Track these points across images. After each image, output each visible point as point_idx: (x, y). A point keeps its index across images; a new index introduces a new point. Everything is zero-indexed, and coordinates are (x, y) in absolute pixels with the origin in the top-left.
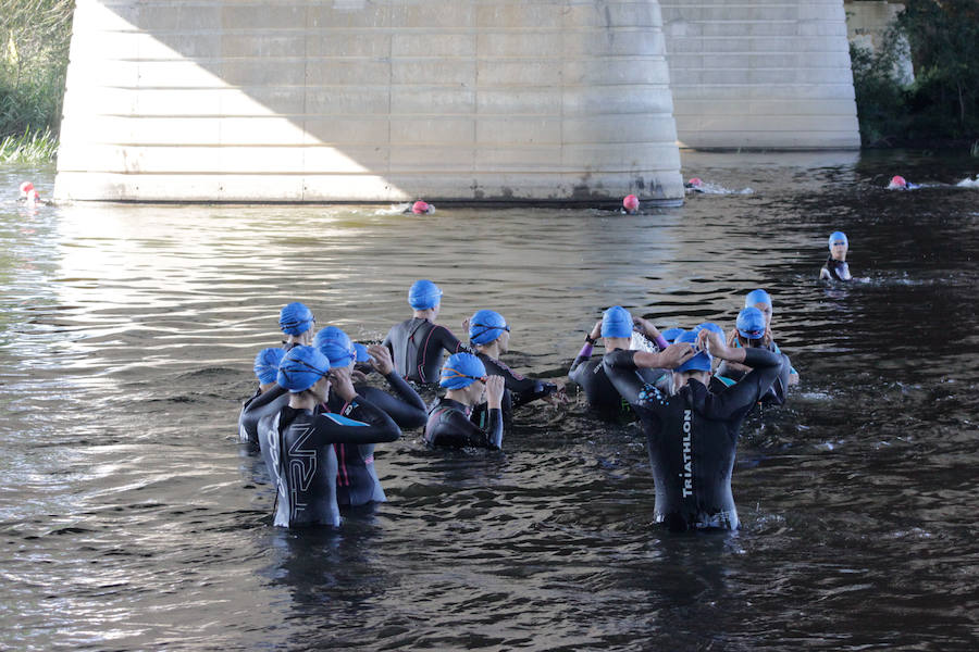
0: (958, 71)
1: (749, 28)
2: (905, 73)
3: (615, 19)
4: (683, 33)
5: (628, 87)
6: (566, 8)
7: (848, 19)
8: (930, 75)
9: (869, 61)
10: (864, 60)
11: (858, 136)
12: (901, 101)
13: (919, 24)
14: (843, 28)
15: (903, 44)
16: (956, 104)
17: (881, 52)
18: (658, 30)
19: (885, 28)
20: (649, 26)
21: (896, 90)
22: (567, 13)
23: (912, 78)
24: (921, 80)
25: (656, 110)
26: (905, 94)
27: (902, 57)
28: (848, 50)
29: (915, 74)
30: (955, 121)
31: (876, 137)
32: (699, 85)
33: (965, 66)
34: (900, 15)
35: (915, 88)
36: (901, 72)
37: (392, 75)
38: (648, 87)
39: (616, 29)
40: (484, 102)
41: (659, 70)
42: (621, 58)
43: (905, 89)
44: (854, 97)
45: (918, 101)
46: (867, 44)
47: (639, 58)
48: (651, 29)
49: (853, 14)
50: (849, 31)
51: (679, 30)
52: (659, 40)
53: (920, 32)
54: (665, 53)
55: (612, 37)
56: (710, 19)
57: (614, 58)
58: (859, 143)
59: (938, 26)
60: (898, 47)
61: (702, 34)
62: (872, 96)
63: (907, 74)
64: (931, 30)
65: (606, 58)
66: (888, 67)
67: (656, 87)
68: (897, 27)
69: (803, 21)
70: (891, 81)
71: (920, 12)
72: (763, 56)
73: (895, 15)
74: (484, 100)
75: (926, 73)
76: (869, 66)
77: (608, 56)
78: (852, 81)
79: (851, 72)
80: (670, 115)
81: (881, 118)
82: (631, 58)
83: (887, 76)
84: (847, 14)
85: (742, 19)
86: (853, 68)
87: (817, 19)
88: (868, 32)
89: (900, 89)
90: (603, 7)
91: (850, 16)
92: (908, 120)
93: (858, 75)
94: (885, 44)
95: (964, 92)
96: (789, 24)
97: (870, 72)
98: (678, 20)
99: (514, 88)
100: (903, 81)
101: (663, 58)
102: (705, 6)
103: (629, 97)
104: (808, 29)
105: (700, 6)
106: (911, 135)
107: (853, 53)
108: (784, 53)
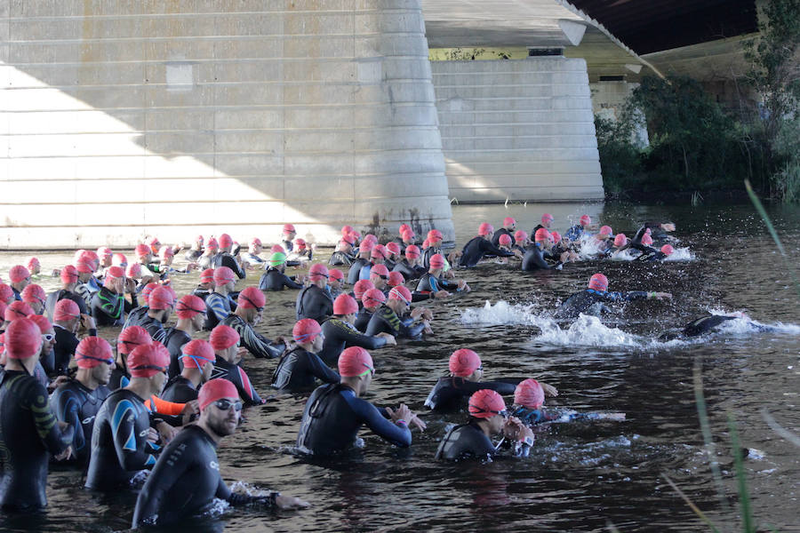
0: (683, 136)
1: (512, 103)
2: (641, 138)
3: (397, 96)
4: (459, 108)
5: (408, 152)
6: (357, 88)
7: (593, 95)
8: (662, 140)
9: (611, 129)
10: (607, 128)
11: (603, 189)
12: (638, 162)
13: (651, 99)
14: (589, 102)
15: (640, 116)
16: (681, 163)
17: (621, 122)
18: (432, 105)
19: (623, 103)
20: (424, 101)
21: (634, 153)
22: (358, 91)
23: (647, 142)
24: (654, 144)
25: (431, 170)
26: (640, 155)
27: (638, 126)
28: (593, 120)
29: (650, 139)
30: (681, 177)
31: (616, 191)
32: (473, 151)
33: (688, 132)
34: (635, 92)
35: (650, 151)
36: (638, 138)
37: (215, 144)
38: (424, 151)
39: (398, 105)
40: (291, 165)
41: (434, 137)
42: (400, 128)
43: (641, 152)
44: (598, 158)
45: (651, 161)
46: (610, 115)
47: (416, 128)
48: (426, 104)
49: (597, 91)
50: (593, 104)
51: (456, 106)
52: (433, 113)
53: (652, 105)
54: (438, 124)
55: (394, 111)
56: (481, 97)
57: (395, 128)
58: (602, 196)
59: (665, 100)
60: (634, 118)
61: (474, 109)
62: (613, 158)
63: (642, 139)
64: (661, 104)
65: (390, 128)
66: (627, 134)
67: (429, 151)
68: (633, 101)
69: (556, 98)
70: (630, 146)
71: (652, 90)
72: (525, 126)
73: (632, 92)
74: (290, 163)
75: (659, 138)
76: (611, 133)
77: (392, 126)
78: (597, 145)
79: (596, 138)
80: (443, 174)
81: (621, 175)
82: (410, 128)
83: (626, 142)
84: (592, 91)
85: (507, 96)
86: (597, 134)
87: (567, 96)
88: (611, 106)
89: (636, 151)
90: (387, 86)
91: (594, 93)
92: (644, 177)
93: (603, 141)
94: (624, 115)
95: (688, 153)
96: (545, 100)
97: (612, 138)
98: (455, 98)
99: (316, 154)
100: (639, 145)
101: (436, 128)
102: (476, 86)
103: (409, 159)
104: (560, 104)
105: (473, 86)
106: (646, 189)
107: (598, 123)
108: (540, 124)
